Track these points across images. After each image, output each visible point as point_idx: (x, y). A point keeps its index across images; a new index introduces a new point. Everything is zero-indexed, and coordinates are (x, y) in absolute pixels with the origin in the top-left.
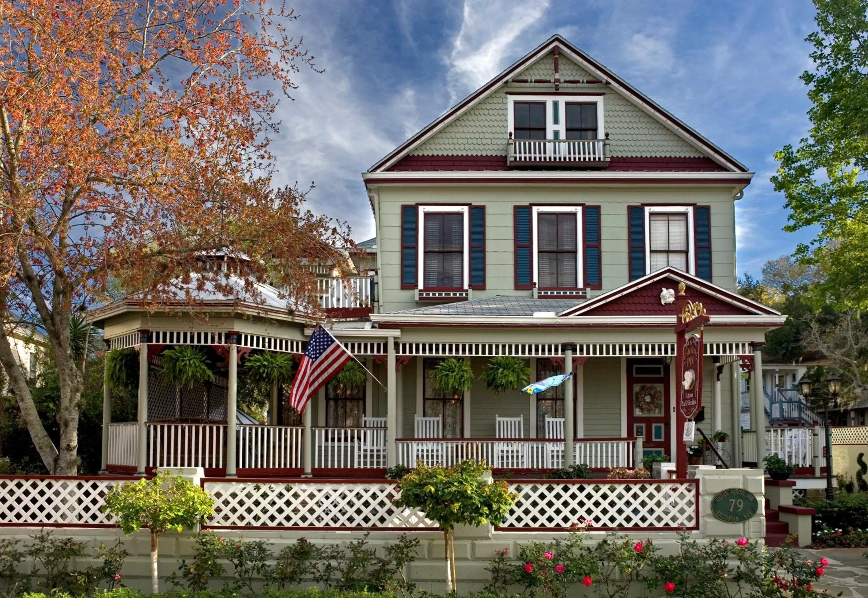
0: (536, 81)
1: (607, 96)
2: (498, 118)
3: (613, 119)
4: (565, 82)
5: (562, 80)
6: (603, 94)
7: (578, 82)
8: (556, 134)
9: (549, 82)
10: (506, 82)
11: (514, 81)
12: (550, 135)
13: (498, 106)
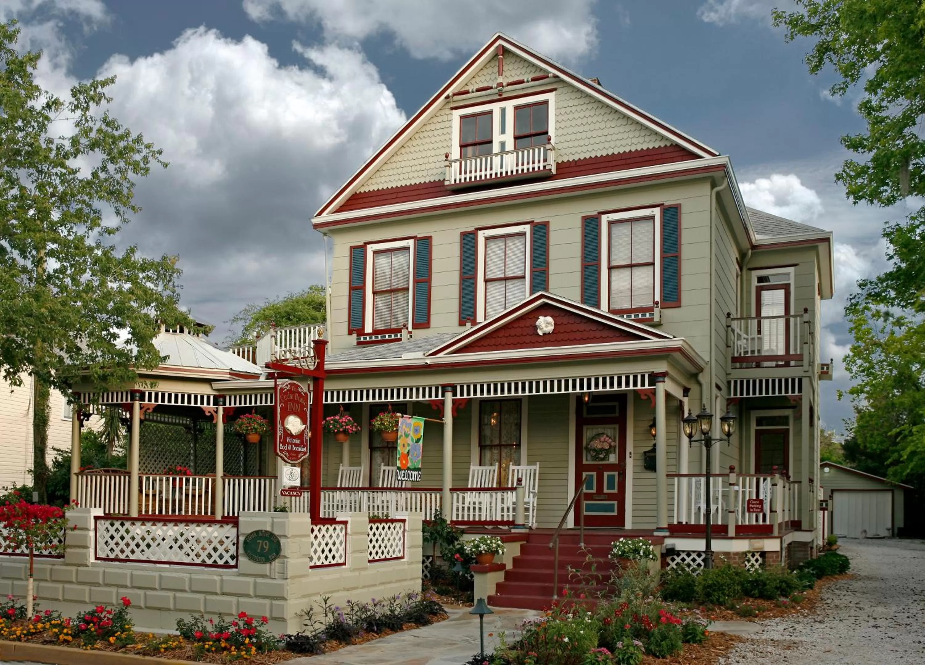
0: (478, 90)
1: (558, 92)
2: (443, 138)
3: (565, 117)
4: (509, 84)
5: (505, 84)
6: (555, 90)
7: (522, 82)
8: (503, 144)
9: (491, 88)
10: (447, 97)
11: (455, 95)
12: (496, 148)
13: (442, 125)
